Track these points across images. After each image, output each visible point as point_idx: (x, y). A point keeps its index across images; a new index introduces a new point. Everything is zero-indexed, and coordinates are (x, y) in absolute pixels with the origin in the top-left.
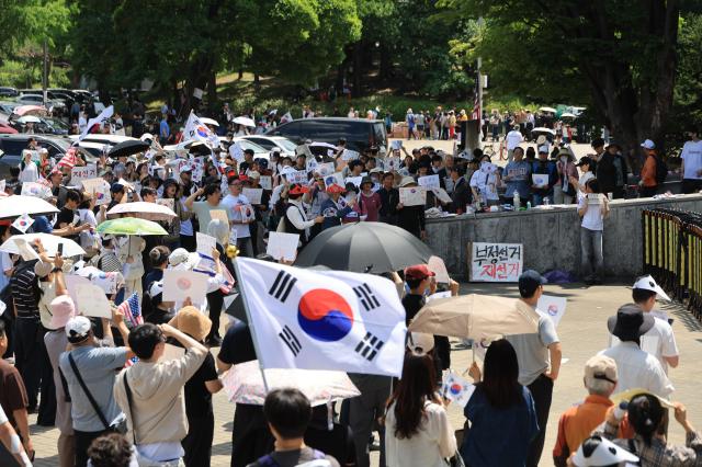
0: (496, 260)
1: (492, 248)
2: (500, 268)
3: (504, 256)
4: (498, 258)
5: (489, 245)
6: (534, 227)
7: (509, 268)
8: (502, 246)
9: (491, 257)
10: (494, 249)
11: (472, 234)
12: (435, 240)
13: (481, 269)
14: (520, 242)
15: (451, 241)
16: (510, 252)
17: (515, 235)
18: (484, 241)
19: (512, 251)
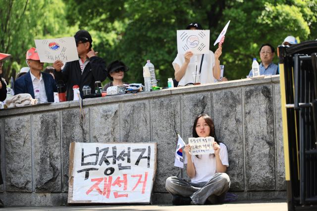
0: (112, 170)
1: (106, 150)
2: (118, 182)
3: (124, 163)
4: (116, 167)
5: (102, 146)
6: (173, 115)
7: (131, 182)
8: (121, 147)
9: (105, 166)
10: (110, 153)
11: (77, 130)
12: (21, 142)
13: (89, 183)
14: (151, 140)
15: (45, 142)
16: (134, 157)
17: (143, 130)
18: (96, 139)
19: (138, 154)
